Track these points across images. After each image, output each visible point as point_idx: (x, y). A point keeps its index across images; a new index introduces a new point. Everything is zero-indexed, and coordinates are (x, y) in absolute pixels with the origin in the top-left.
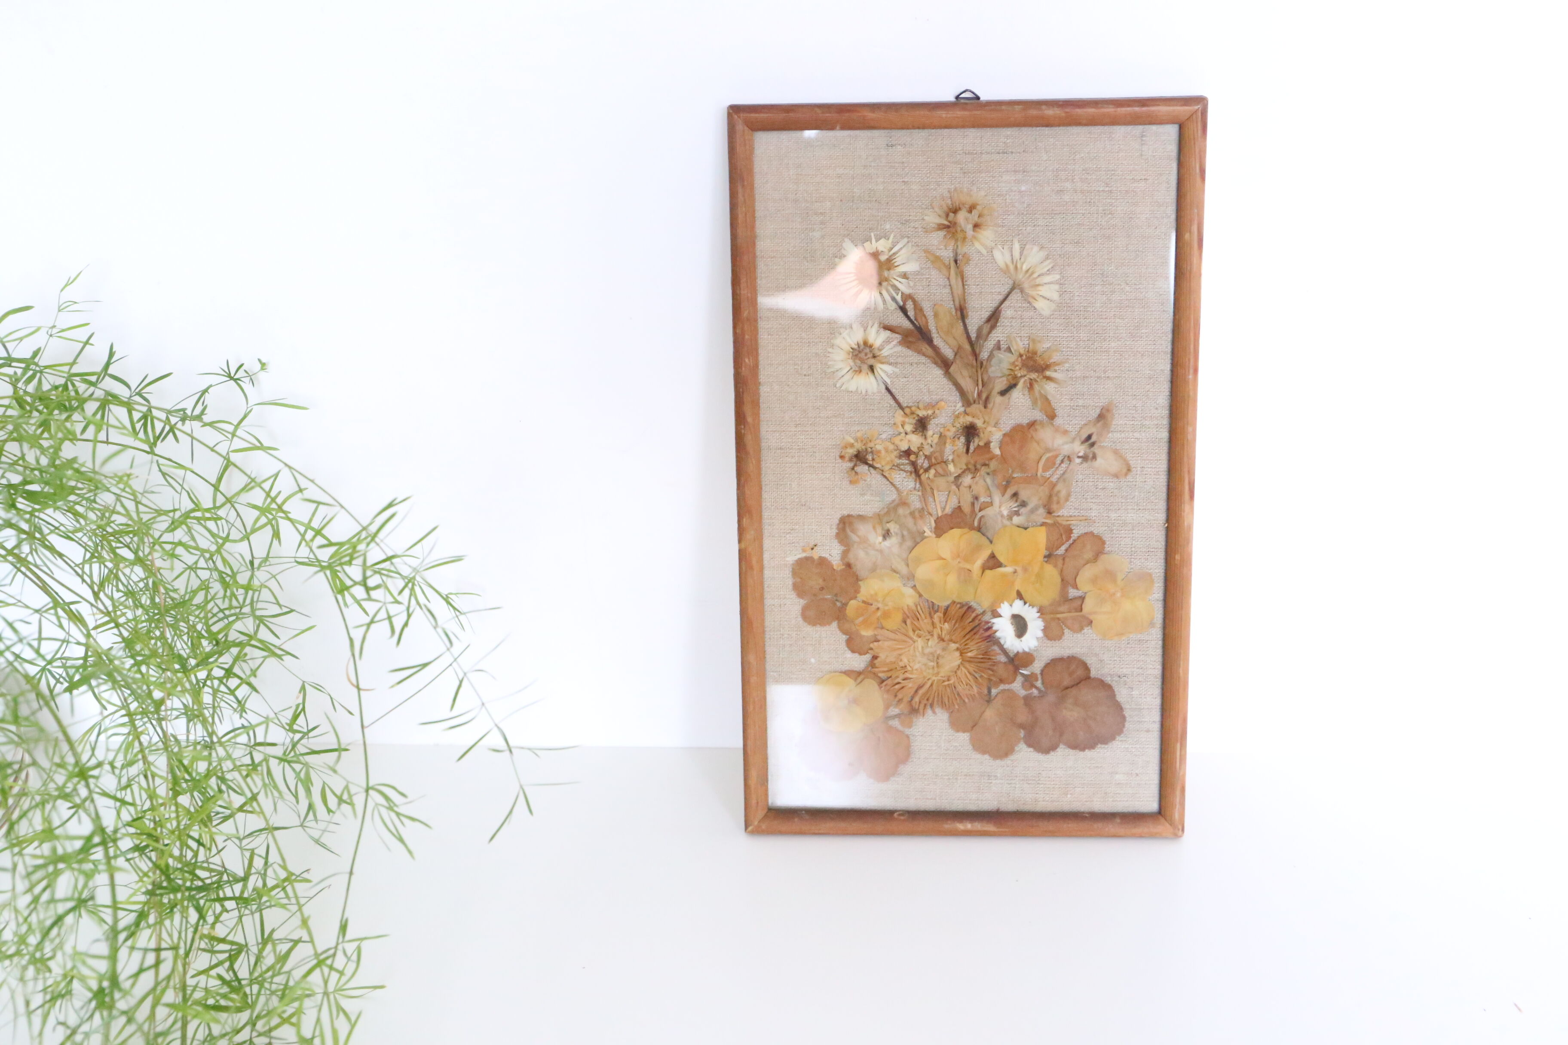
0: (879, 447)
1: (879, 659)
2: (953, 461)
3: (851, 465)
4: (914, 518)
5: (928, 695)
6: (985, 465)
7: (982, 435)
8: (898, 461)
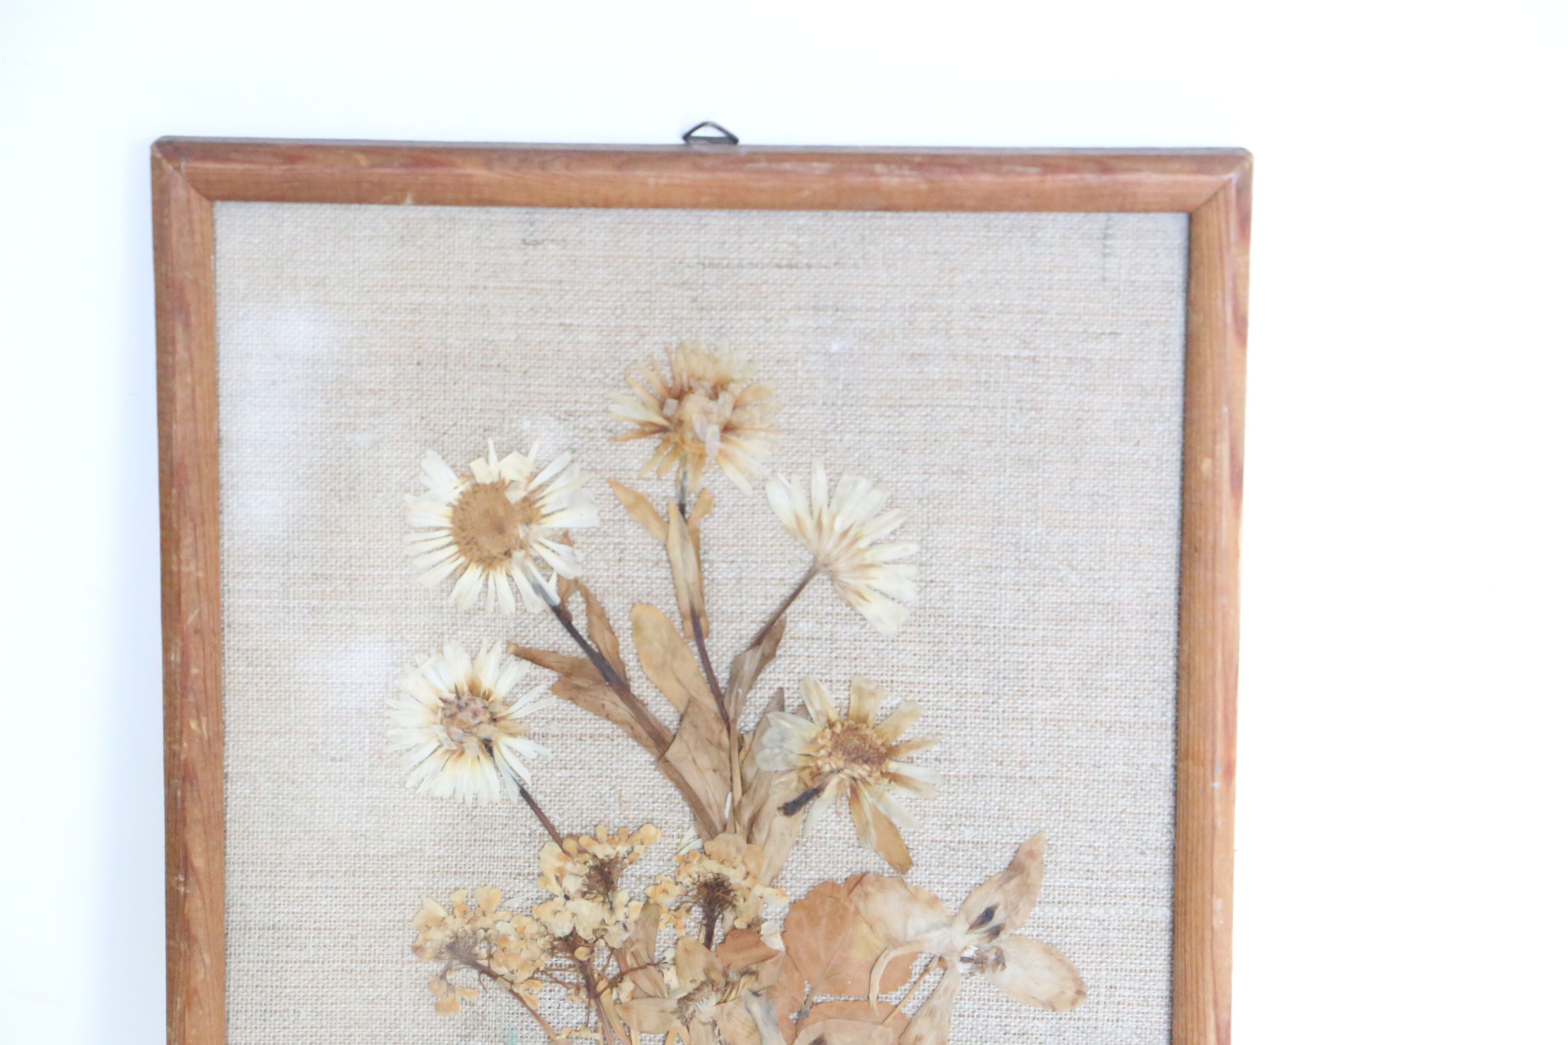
0: (503, 928)
2: (675, 962)
3: (438, 967)
6: (747, 972)
7: (740, 903)
8: (547, 961)
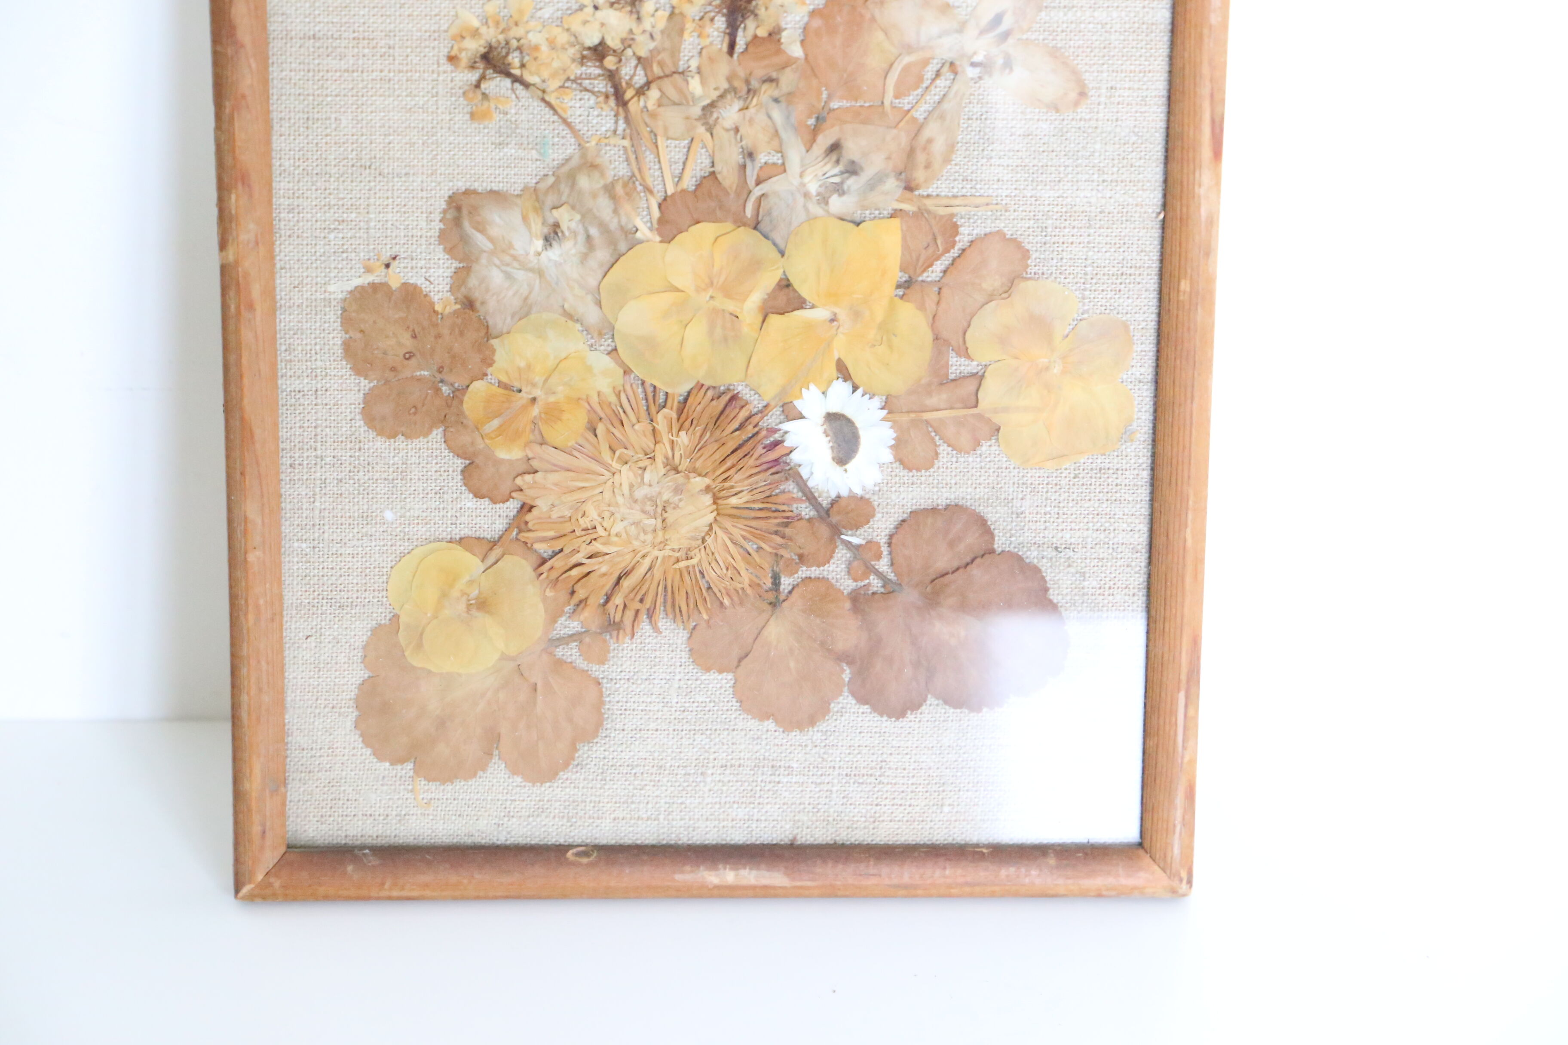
0: (534, 38)
1: (535, 511)
2: (699, 71)
3: (474, 76)
4: (613, 197)
5: (642, 592)
6: (770, 80)
7: (762, 12)
8: (577, 70)
